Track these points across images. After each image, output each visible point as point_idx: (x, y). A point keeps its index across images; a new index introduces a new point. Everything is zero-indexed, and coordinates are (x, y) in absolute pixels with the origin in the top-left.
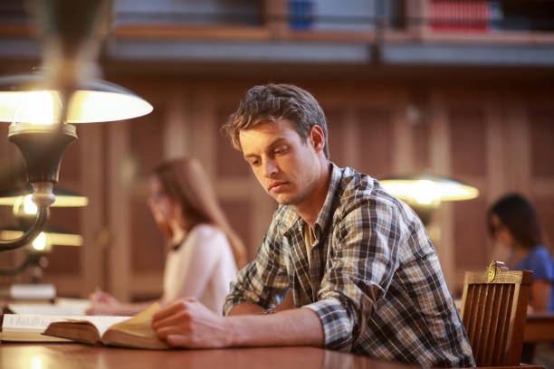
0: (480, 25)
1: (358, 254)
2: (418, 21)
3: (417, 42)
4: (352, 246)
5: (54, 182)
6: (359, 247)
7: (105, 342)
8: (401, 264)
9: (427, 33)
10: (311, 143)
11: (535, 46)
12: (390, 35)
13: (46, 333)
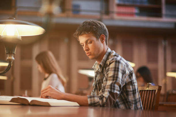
0: (132, 14)
1: (112, 80)
2: (113, 12)
3: (112, 19)
4: (110, 77)
5: (14, 54)
6: (112, 77)
7: (31, 104)
8: (126, 84)
9: (116, 16)
10: (101, 40)
11: (150, 22)
12: (105, 17)
13: (11, 101)
